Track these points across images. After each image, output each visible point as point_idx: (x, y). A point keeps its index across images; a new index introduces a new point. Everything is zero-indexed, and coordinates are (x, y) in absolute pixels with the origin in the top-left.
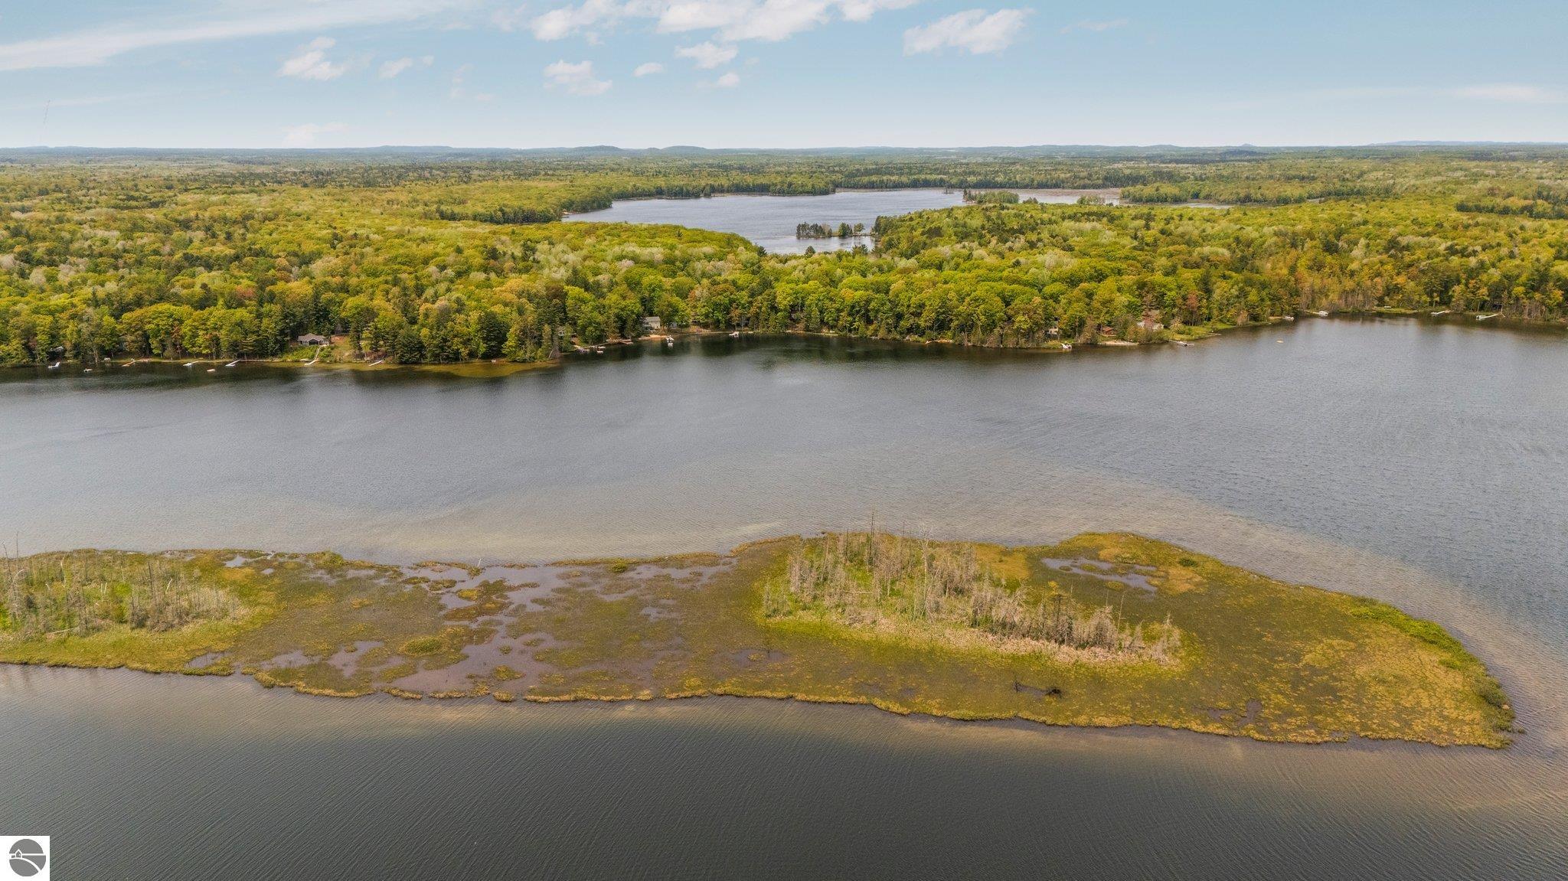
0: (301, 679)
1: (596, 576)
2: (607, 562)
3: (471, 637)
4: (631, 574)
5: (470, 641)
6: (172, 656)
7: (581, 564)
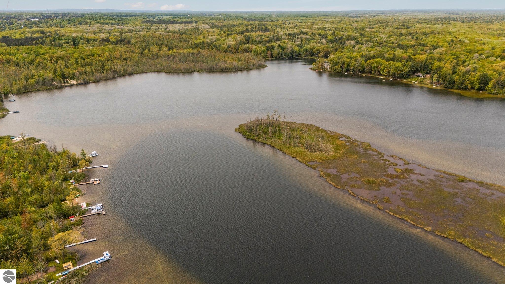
0: (330, 178)
1: (449, 180)
2: (458, 176)
3: (386, 185)
4: (464, 184)
5: (385, 186)
6: (307, 159)
7: (447, 174)
